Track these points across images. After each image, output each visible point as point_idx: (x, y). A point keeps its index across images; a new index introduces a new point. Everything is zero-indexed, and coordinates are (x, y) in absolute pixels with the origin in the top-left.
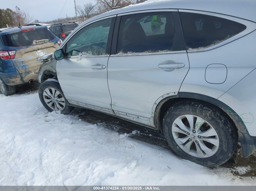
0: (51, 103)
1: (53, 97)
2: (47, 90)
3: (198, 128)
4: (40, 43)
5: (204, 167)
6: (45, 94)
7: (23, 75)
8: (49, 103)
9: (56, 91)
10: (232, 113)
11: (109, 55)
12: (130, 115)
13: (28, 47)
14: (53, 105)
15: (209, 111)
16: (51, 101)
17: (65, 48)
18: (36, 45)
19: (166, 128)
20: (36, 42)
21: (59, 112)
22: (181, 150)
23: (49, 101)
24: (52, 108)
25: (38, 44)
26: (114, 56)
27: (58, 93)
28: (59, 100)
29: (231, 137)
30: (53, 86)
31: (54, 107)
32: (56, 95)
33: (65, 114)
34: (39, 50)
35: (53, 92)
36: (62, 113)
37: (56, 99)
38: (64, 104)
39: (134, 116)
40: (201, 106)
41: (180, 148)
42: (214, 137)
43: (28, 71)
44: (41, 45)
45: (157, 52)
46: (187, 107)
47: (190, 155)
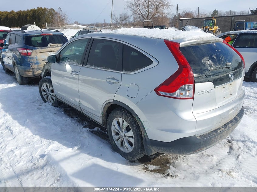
0: (46, 96)
1: (48, 91)
2: (44, 85)
3: (124, 129)
4: (54, 46)
5: (127, 160)
6: (42, 88)
7: (35, 70)
8: (44, 95)
9: (50, 87)
10: (138, 120)
11: (82, 66)
12: (90, 113)
13: (43, 48)
14: (47, 97)
15: (130, 116)
16: (46, 94)
17: (59, 55)
18: (50, 47)
19: (108, 126)
20: (51, 45)
21: (51, 104)
22: (115, 145)
23: (45, 93)
24: (46, 100)
25: (52, 47)
26: (84, 67)
27: (51, 88)
28: (52, 94)
29: (140, 138)
30: (48, 82)
31: (48, 100)
32: (50, 90)
33: (54, 106)
34: (52, 52)
35: (48, 87)
36: (52, 105)
37: (49, 93)
38: (54, 98)
39: (92, 114)
40: (126, 112)
41: (115, 143)
42: (132, 137)
43: (39, 67)
44: (54, 48)
45: (108, 69)
46: (119, 112)
47: (120, 150)
